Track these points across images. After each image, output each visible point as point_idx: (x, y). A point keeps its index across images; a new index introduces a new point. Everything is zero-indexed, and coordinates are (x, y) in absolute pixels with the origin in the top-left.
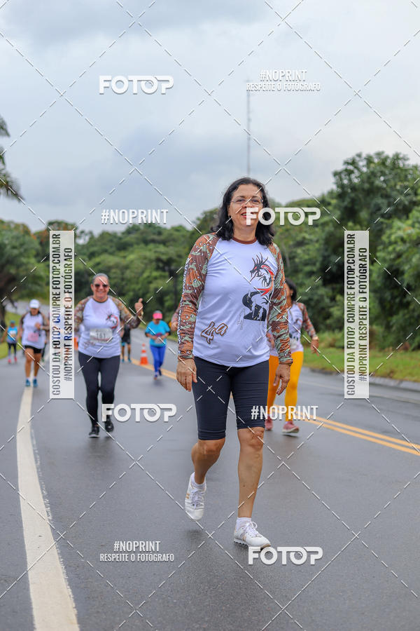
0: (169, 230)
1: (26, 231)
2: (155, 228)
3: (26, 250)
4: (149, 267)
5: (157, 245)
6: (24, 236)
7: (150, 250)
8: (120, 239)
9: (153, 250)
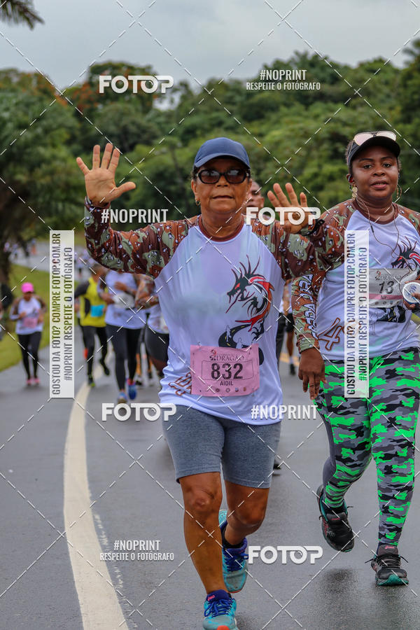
0: (356, 71)
1: (45, 89)
2: (324, 67)
3: (47, 131)
4: (315, 153)
5: (331, 105)
6: (41, 100)
7: (316, 117)
8: (250, 94)
9: (323, 118)
